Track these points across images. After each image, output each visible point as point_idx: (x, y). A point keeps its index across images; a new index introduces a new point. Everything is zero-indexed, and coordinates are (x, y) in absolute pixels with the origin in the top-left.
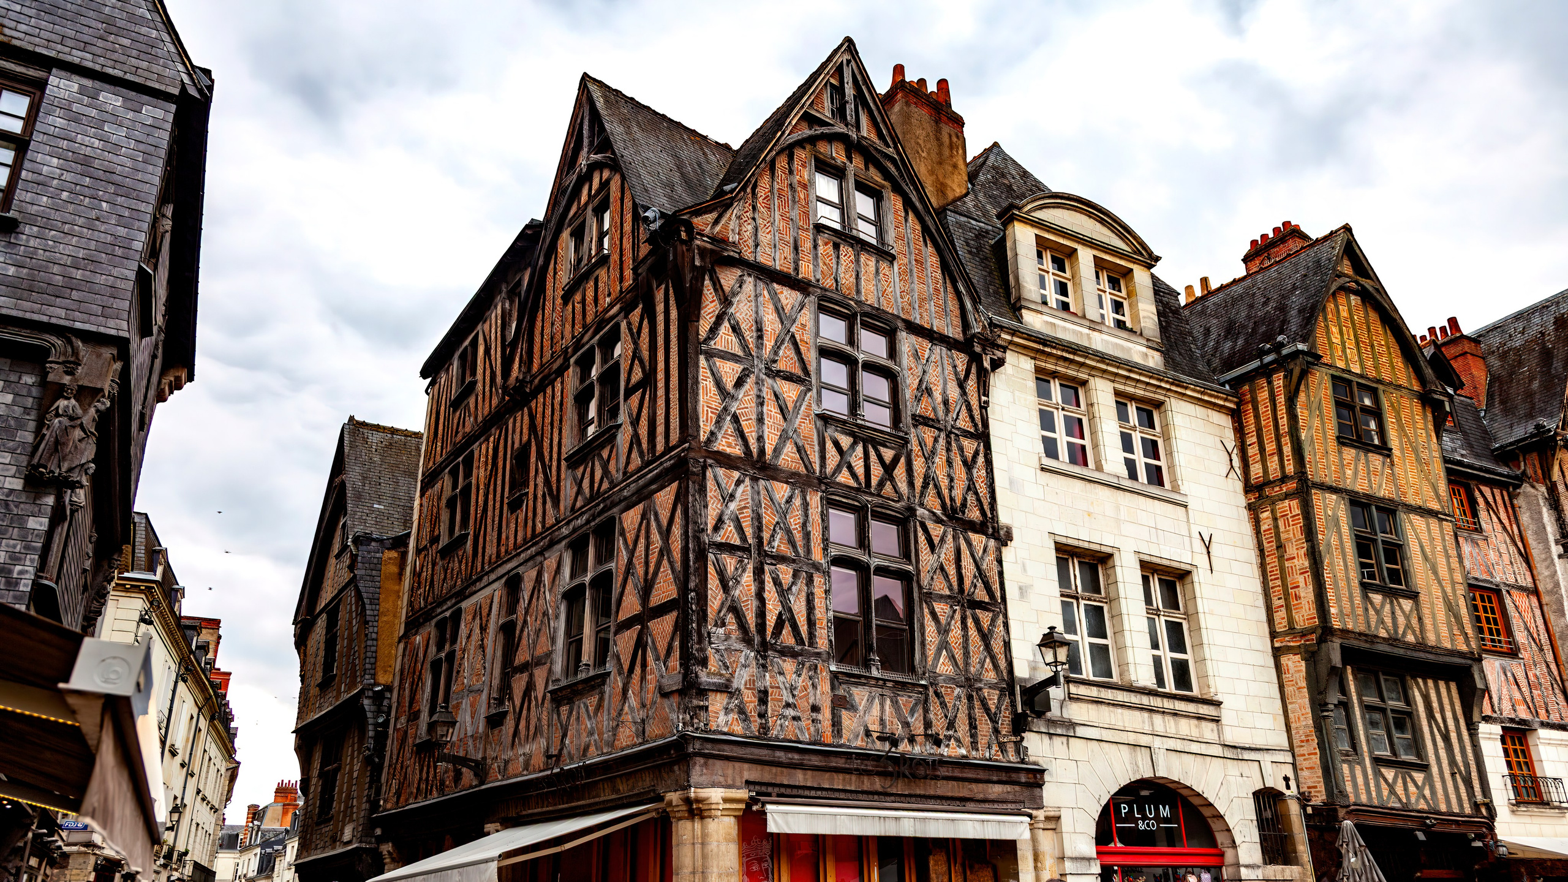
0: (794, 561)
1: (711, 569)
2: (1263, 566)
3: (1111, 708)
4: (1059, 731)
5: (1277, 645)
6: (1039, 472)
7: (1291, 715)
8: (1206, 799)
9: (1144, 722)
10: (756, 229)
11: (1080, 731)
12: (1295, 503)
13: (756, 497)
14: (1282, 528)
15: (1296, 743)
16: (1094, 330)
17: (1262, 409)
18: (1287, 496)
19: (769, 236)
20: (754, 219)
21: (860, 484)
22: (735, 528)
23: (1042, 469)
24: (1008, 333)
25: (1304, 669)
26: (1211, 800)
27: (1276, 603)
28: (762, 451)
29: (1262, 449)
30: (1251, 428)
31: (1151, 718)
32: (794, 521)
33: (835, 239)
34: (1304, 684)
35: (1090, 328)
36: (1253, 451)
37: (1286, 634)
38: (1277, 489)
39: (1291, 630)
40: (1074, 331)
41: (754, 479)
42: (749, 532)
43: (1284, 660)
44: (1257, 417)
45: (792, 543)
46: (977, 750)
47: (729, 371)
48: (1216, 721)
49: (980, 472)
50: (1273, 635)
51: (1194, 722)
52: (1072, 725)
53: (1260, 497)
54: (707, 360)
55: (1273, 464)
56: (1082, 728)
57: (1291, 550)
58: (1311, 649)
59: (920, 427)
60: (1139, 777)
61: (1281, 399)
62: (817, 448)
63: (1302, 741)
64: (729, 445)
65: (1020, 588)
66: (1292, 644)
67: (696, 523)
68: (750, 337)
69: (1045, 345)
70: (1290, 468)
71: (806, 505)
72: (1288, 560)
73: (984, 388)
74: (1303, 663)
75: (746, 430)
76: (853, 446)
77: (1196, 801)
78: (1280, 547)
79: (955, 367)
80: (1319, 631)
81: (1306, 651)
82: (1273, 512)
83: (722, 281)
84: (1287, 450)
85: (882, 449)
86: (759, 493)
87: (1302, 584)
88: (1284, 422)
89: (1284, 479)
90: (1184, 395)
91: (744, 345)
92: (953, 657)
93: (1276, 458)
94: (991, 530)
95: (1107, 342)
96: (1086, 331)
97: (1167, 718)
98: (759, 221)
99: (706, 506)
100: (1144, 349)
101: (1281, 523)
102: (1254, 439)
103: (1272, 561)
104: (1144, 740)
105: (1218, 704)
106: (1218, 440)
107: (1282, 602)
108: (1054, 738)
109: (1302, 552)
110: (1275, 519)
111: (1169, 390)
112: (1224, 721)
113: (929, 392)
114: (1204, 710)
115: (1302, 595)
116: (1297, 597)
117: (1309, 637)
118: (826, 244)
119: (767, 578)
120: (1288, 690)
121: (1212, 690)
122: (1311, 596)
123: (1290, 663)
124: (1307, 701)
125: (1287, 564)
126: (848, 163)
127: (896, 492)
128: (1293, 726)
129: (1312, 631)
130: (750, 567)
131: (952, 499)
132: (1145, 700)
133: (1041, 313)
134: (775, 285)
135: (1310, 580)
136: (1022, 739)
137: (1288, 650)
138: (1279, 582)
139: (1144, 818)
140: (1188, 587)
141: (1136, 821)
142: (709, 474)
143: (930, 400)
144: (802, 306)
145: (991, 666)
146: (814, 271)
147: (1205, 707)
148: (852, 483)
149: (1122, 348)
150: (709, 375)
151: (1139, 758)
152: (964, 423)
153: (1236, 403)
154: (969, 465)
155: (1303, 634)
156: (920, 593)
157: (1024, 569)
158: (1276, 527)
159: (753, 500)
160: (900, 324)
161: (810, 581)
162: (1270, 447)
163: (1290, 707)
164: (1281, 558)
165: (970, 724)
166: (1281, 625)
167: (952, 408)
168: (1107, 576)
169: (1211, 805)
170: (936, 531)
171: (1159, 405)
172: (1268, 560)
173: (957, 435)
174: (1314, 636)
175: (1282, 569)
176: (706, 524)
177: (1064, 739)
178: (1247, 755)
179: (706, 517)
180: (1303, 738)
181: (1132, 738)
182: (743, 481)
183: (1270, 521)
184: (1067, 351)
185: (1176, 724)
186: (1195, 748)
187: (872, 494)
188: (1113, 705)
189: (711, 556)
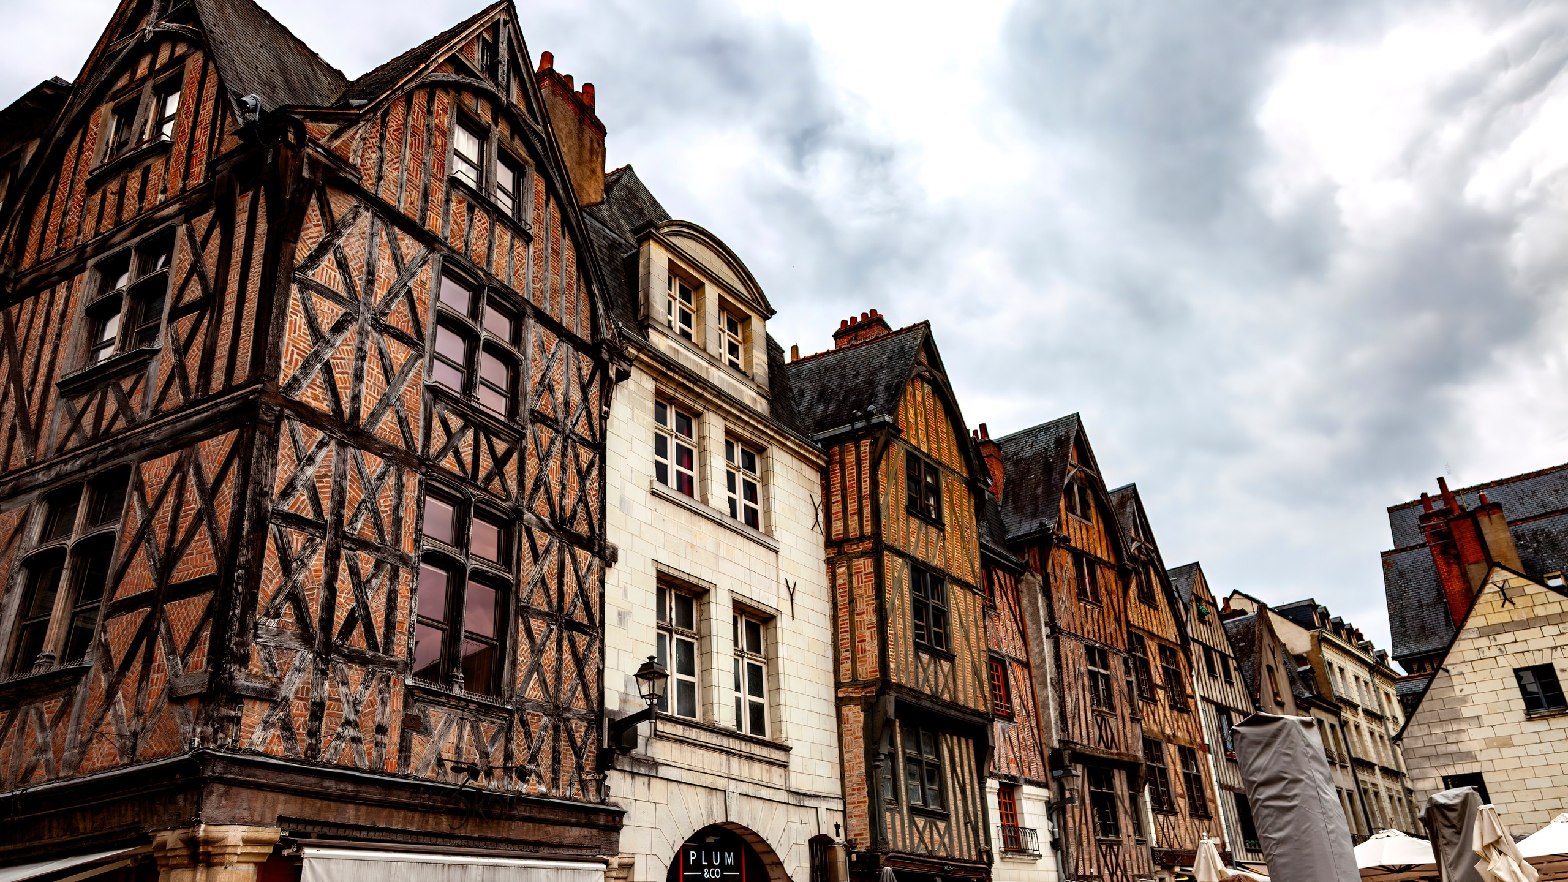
0: (378, 549)
1: (270, 544)
2: (834, 619)
3: (693, 749)
4: (642, 771)
5: (840, 695)
6: (649, 495)
7: (846, 764)
8: (769, 846)
9: (721, 764)
10: (382, 160)
11: (663, 772)
12: (869, 562)
13: (341, 466)
14: (855, 585)
15: (848, 791)
16: (713, 365)
17: (848, 471)
18: (863, 554)
19: (396, 173)
20: (380, 148)
21: (465, 473)
22: (310, 498)
23: (653, 493)
24: (635, 348)
25: (862, 719)
26: (773, 847)
27: (844, 654)
28: (356, 413)
29: (845, 508)
30: (837, 487)
31: (729, 760)
32: (385, 502)
33: (470, 199)
34: (861, 734)
35: (709, 363)
36: (836, 508)
37: (849, 685)
38: (855, 547)
39: (855, 681)
40: (695, 362)
41: (341, 445)
42: (326, 505)
43: (845, 710)
44: (843, 477)
45: (378, 526)
46: (558, 788)
47: (328, 312)
48: (784, 766)
49: (592, 485)
50: (838, 685)
51: (766, 766)
52: (655, 764)
53: (839, 553)
54: (301, 291)
55: (854, 522)
56: (664, 768)
57: (862, 606)
58: (871, 700)
59: (539, 425)
60: (712, 822)
61: (866, 464)
62: (421, 423)
63: (854, 790)
64: (316, 398)
65: (619, 614)
66: (854, 695)
67: (258, 483)
68: (359, 279)
69: (668, 368)
70: (868, 529)
71: (400, 487)
72: (858, 614)
73: (606, 399)
74: (862, 714)
75: (339, 385)
76: (463, 429)
77: (758, 848)
78: (852, 601)
79: (579, 369)
80: (880, 684)
81: (866, 703)
82: (849, 568)
83: (333, 205)
84: (867, 511)
85: (495, 440)
86: (345, 462)
87: (868, 638)
88: (866, 485)
89: (862, 538)
90: (784, 445)
91: (350, 286)
92: (544, 681)
93: (856, 518)
94: (597, 548)
95: (723, 380)
96: (705, 364)
97: (744, 761)
98: (386, 153)
99: (275, 465)
100: (754, 394)
101: (855, 579)
102: (839, 498)
103: (843, 615)
104: (721, 783)
105: (787, 749)
106: (808, 493)
107: (848, 654)
108: (637, 777)
109: (871, 608)
110: (850, 575)
111: (772, 438)
112: (791, 767)
113: (551, 389)
114: (777, 755)
115: (868, 648)
116: (863, 651)
117: (870, 689)
118: (460, 202)
119: (343, 565)
120: (847, 739)
121: (784, 735)
122: (875, 651)
123: (850, 714)
124: (862, 750)
125: (857, 618)
126: (493, 126)
127: (505, 489)
128: (847, 774)
129: (872, 683)
130: (323, 548)
131: (562, 509)
132: (725, 742)
133: (666, 336)
134: (396, 229)
135: (875, 635)
136: (605, 777)
137: (849, 700)
138: (847, 635)
139: (711, 865)
140: (772, 631)
141: (701, 868)
142: (285, 426)
143: (551, 398)
144: (425, 261)
145: (582, 695)
146: (443, 227)
147: (777, 752)
148: (457, 470)
149: (736, 389)
150: (301, 308)
151: (714, 803)
152: (582, 430)
153: (826, 462)
154: (583, 475)
155: (865, 685)
156: (517, 606)
157: (626, 595)
158: (851, 582)
159: (337, 468)
160: (529, 310)
161: (394, 576)
162: (852, 507)
163: (846, 756)
164: (852, 612)
165: (554, 758)
166: (845, 679)
167: (572, 410)
168: (701, 612)
169: (773, 852)
170: (542, 540)
171: (762, 450)
172: (840, 613)
173: (574, 441)
174: (874, 689)
175: (852, 622)
176: (272, 487)
177: (646, 779)
178: (808, 802)
179: (273, 478)
180: (855, 786)
181: (709, 781)
182: (327, 444)
183: (845, 577)
184: (688, 380)
185: (750, 768)
186: (764, 793)
187: (477, 487)
188: (696, 745)
189: (273, 528)
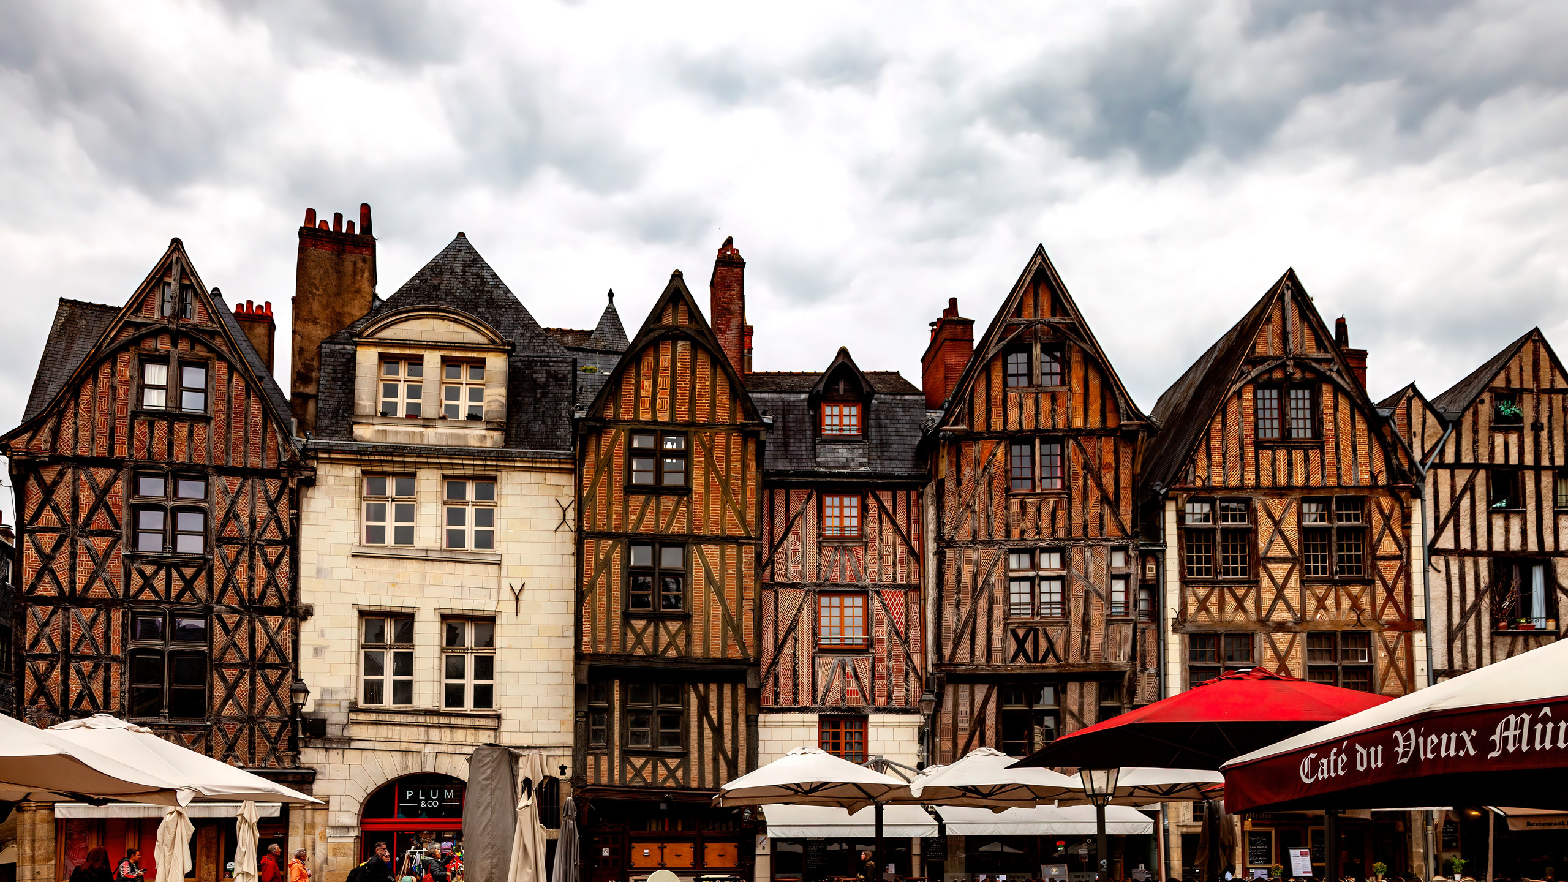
0: (95, 658)
1: (27, 671)
3: (392, 727)
4: (334, 746)
6: (350, 559)
10: (76, 431)
11: (354, 745)
13: (66, 621)
16: (428, 427)
19: (87, 433)
20: (75, 423)
21: (160, 597)
22: (48, 643)
23: (354, 556)
24: (325, 453)
28: (73, 589)
31: (428, 731)
32: (98, 632)
33: (149, 418)
35: (423, 426)
40: (406, 433)
41: (66, 610)
42: (58, 644)
45: (95, 645)
46: (254, 762)
47: (47, 541)
48: (495, 728)
49: (284, 569)
51: (471, 731)
52: (350, 740)
54: (30, 536)
56: (358, 742)
59: (224, 546)
62: (122, 579)
64: (46, 590)
65: (314, 648)
67: (17, 644)
68: (67, 514)
69: (362, 455)
71: (109, 621)
73: (295, 503)
75: (60, 578)
76: (156, 573)
79: (267, 492)
83: (45, 477)
85: (183, 569)
86: (68, 618)
90: (515, 467)
91: (62, 520)
92: (239, 704)
94: (288, 611)
95: (441, 434)
96: (421, 429)
97: (445, 730)
98: (80, 423)
99: (25, 633)
100: (483, 432)
104: (417, 747)
105: (498, 717)
106: (553, 498)
108: (331, 751)
111: (497, 466)
112: (503, 729)
113: (237, 517)
114: (482, 722)
118: (141, 424)
119: (72, 671)
121: (497, 707)
126: (172, 350)
127: (195, 597)
130: (59, 666)
131: (251, 594)
132: (421, 719)
133: (372, 424)
134: (92, 469)
136: (299, 753)
139: (428, 799)
141: (419, 801)
142: (30, 611)
143: (236, 524)
144: (116, 478)
145: (275, 707)
146: (129, 449)
147: (487, 720)
148: (153, 597)
149: (458, 436)
150: (32, 546)
151: (409, 760)
152: (271, 533)
153: (572, 464)
154: (272, 567)
156: (211, 664)
157: (322, 634)
159: (63, 622)
160: (210, 471)
161: (108, 669)
165: (250, 747)
167: (258, 526)
170: (231, 620)
171: (494, 479)
173: (262, 546)
176: (25, 644)
177: (340, 751)
179: (25, 639)
181: (403, 747)
182: (57, 612)
185: (452, 734)
186: (466, 749)
187: (171, 602)
189: (28, 663)
